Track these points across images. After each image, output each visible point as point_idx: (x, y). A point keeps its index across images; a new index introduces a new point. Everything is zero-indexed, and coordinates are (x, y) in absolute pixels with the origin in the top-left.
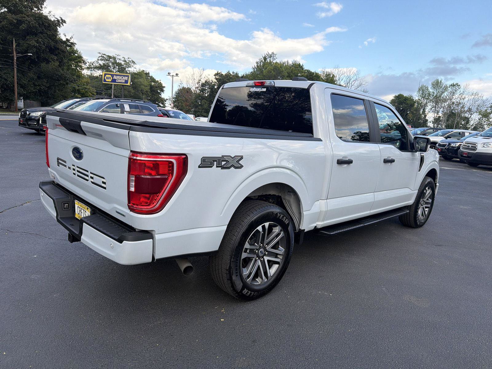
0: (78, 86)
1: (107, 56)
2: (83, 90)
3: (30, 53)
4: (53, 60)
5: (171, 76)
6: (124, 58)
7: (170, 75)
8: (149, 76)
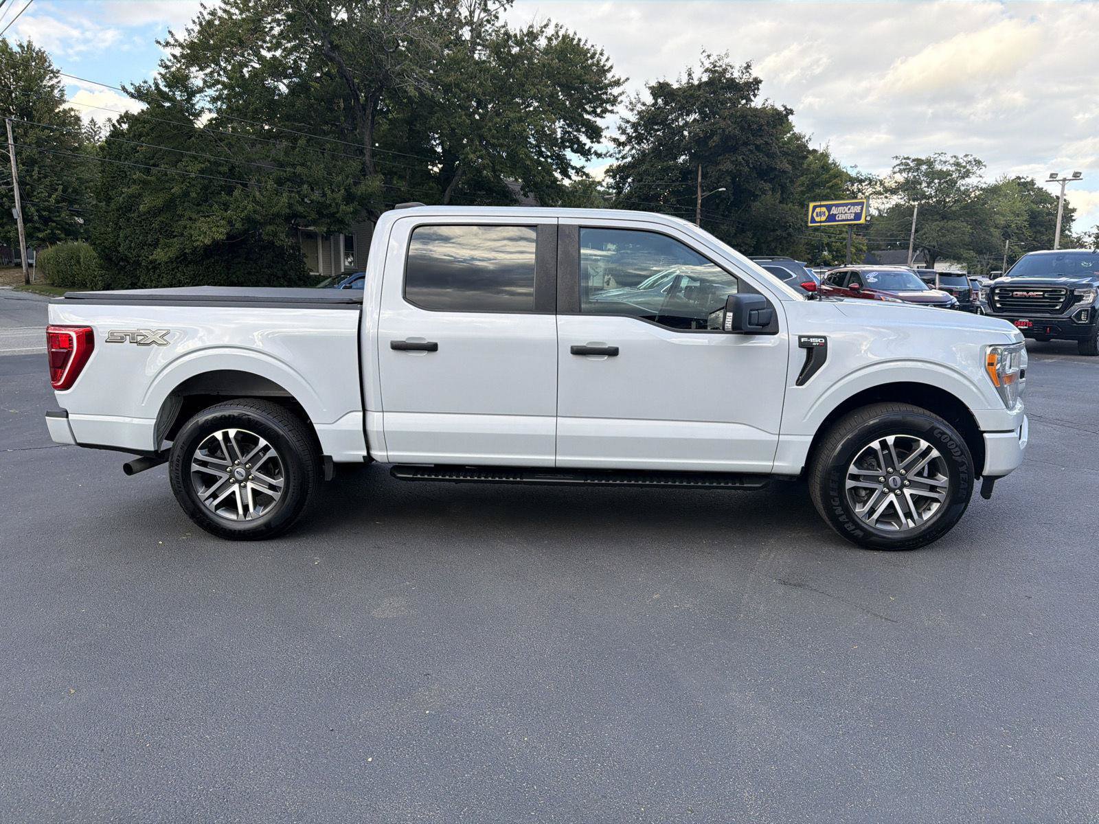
0: (830, 237)
1: (914, 160)
2: (838, 244)
3: (722, 187)
4: (764, 192)
5: (1058, 181)
6: (955, 157)
7: (1057, 179)
8: (1033, 190)
